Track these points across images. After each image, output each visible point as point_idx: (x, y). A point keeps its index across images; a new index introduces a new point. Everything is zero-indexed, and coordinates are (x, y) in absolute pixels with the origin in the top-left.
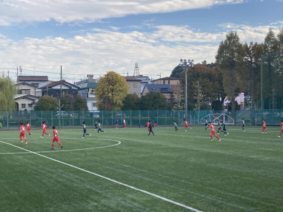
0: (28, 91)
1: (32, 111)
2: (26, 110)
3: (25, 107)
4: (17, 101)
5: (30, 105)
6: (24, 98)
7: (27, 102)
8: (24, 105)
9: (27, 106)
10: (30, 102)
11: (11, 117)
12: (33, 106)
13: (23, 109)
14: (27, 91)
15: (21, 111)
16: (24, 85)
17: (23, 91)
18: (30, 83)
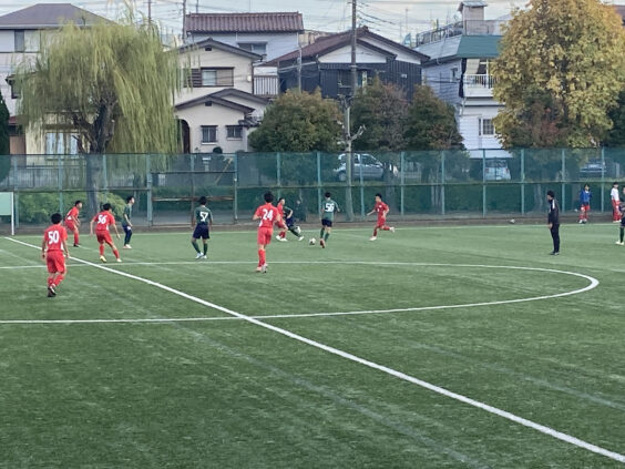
0: (228, 73)
1: (239, 153)
2: (218, 150)
3: (213, 139)
4: (182, 115)
5: (234, 131)
6: (209, 101)
7: (222, 118)
8: (209, 132)
9: (221, 134)
10: (235, 118)
11: (162, 177)
12: (247, 132)
13: (208, 148)
14: (220, 74)
15: (200, 155)
16: (208, 49)
17: (205, 76)
18: (232, 41)
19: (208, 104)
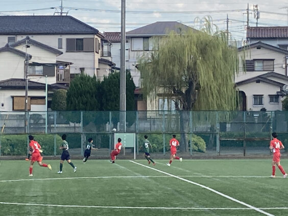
0: (271, 63)
1: (276, 112)
2: (264, 110)
3: (261, 103)
4: (241, 88)
5: (274, 98)
6: (259, 80)
7: (267, 91)
8: (258, 99)
9: (266, 100)
10: (274, 91)
11: (228, 126)
12: (282, 99)
13: (258, 108)
14: (265, 63)
15: (253, 112)
16: (259, 48)
17: (256, 64)
18: (275, 44)
19: (258, 82)
